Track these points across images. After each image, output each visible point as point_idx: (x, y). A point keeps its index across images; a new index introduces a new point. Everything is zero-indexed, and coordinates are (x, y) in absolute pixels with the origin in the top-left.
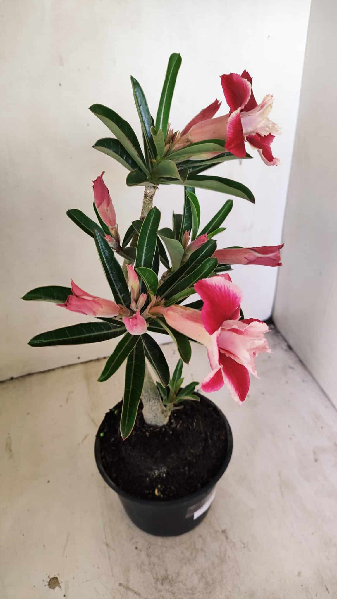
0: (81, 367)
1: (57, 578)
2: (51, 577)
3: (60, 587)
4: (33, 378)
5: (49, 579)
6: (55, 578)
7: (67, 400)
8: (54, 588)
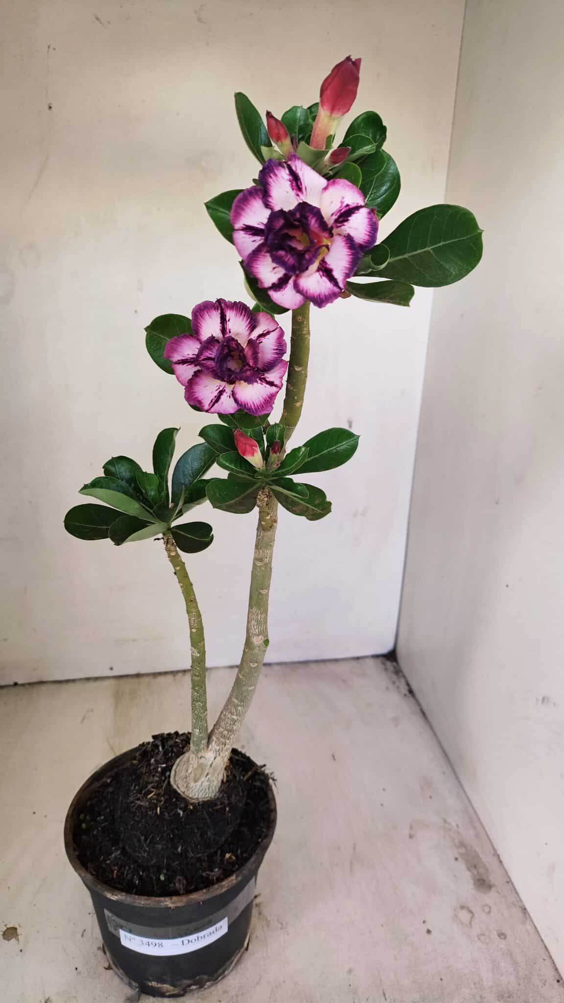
0: (113, 682)
1: (16, 929)
2: (8, 927)
3: (18, 940)
4: (44, 688)
5: (5, 928)
6: (13, 928)
7: (83, 719)
8: (9, 940)
